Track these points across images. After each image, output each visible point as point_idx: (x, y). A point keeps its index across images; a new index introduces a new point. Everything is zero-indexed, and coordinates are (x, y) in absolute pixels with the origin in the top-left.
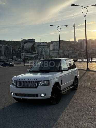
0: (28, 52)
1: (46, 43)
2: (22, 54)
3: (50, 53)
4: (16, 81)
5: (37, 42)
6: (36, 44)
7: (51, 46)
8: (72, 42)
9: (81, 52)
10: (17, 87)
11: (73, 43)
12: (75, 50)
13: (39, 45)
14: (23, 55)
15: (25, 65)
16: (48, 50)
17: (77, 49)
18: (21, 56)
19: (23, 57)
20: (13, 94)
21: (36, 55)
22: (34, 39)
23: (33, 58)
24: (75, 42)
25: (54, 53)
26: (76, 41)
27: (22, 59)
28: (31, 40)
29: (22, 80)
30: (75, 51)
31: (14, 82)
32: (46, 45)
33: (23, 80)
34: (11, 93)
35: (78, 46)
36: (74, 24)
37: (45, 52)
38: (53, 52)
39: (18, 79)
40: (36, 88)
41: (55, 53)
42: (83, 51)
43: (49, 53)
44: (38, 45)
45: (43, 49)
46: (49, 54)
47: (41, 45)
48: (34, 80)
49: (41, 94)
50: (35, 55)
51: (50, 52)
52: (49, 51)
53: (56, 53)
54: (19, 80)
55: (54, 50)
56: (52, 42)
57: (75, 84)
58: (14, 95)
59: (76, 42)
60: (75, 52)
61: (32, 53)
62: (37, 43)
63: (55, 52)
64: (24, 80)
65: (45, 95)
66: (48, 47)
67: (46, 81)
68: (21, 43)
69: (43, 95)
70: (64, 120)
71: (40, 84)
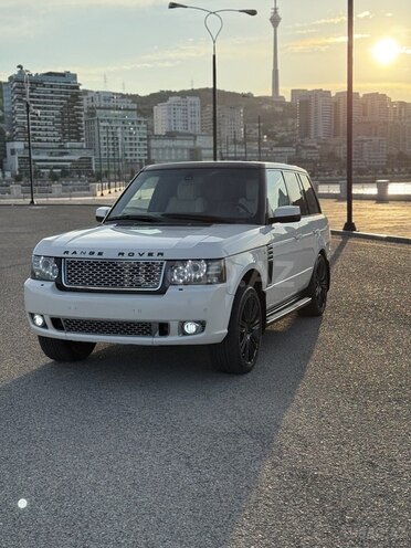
0: (39, 141)
1: (134, 98)
2: (9, 146)
3: (153, 152)
4: (58, 260)
5: (86, 92)
6: (85, 103)
7: (160, 112)
8: (260, 98)
9: (304, 151)
10: (60, 287)
11: (267, 107)
12: (275, 143)
13: (100, 108)
14: (13, 152)
15: (32, 202)
16: (143, 132)
17: (286, 134)
18: (5, 156)
19: (14, 162)
20: (39, 321)
21: (85, 154)
22: (75, 76)
23: (65, 173)
24: (276, 99)
25: (170, 148)
26: (281, 94)
27: (8, 174)
28: (59, 79)
29: (87, 256)
30: (277, 146)
31: (46, 265)
32: (135, 106)
33: (95, 256)
34: (32, 315)
35: (290, 121)
36: (276, 9)
37: (128, 141)
38: (166, 147)
39: (67, 252)
40: (162, 292)
41: (179, 152)
42: (314, 148)
43: (149, 149)
44: (92, 108)
45: (119, 130)
46: (149, 155)
47: (109, 109)
48: (150, 254)
49: (182, 323)
50: (76, 158)
51: (154, 143)
52: (148, 139)
53: (183, 149)
54: (70, 255)
55: (171, 135)
56: (162, 97)
57: (319, 290)
58: (44, 326)
59: (281, 102)
60: (275, 150)
61: (61, 147)
62: (90, 96)
63: (178, 143)
64: (100, 254)
65: (202, 325)
66: (142, 119)
67: (207, 261)
68: (4, 87)
69: (191, 328)
70: (301, 438)
71: (179, 277)
